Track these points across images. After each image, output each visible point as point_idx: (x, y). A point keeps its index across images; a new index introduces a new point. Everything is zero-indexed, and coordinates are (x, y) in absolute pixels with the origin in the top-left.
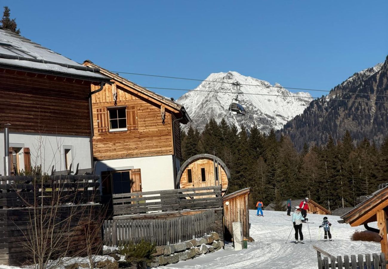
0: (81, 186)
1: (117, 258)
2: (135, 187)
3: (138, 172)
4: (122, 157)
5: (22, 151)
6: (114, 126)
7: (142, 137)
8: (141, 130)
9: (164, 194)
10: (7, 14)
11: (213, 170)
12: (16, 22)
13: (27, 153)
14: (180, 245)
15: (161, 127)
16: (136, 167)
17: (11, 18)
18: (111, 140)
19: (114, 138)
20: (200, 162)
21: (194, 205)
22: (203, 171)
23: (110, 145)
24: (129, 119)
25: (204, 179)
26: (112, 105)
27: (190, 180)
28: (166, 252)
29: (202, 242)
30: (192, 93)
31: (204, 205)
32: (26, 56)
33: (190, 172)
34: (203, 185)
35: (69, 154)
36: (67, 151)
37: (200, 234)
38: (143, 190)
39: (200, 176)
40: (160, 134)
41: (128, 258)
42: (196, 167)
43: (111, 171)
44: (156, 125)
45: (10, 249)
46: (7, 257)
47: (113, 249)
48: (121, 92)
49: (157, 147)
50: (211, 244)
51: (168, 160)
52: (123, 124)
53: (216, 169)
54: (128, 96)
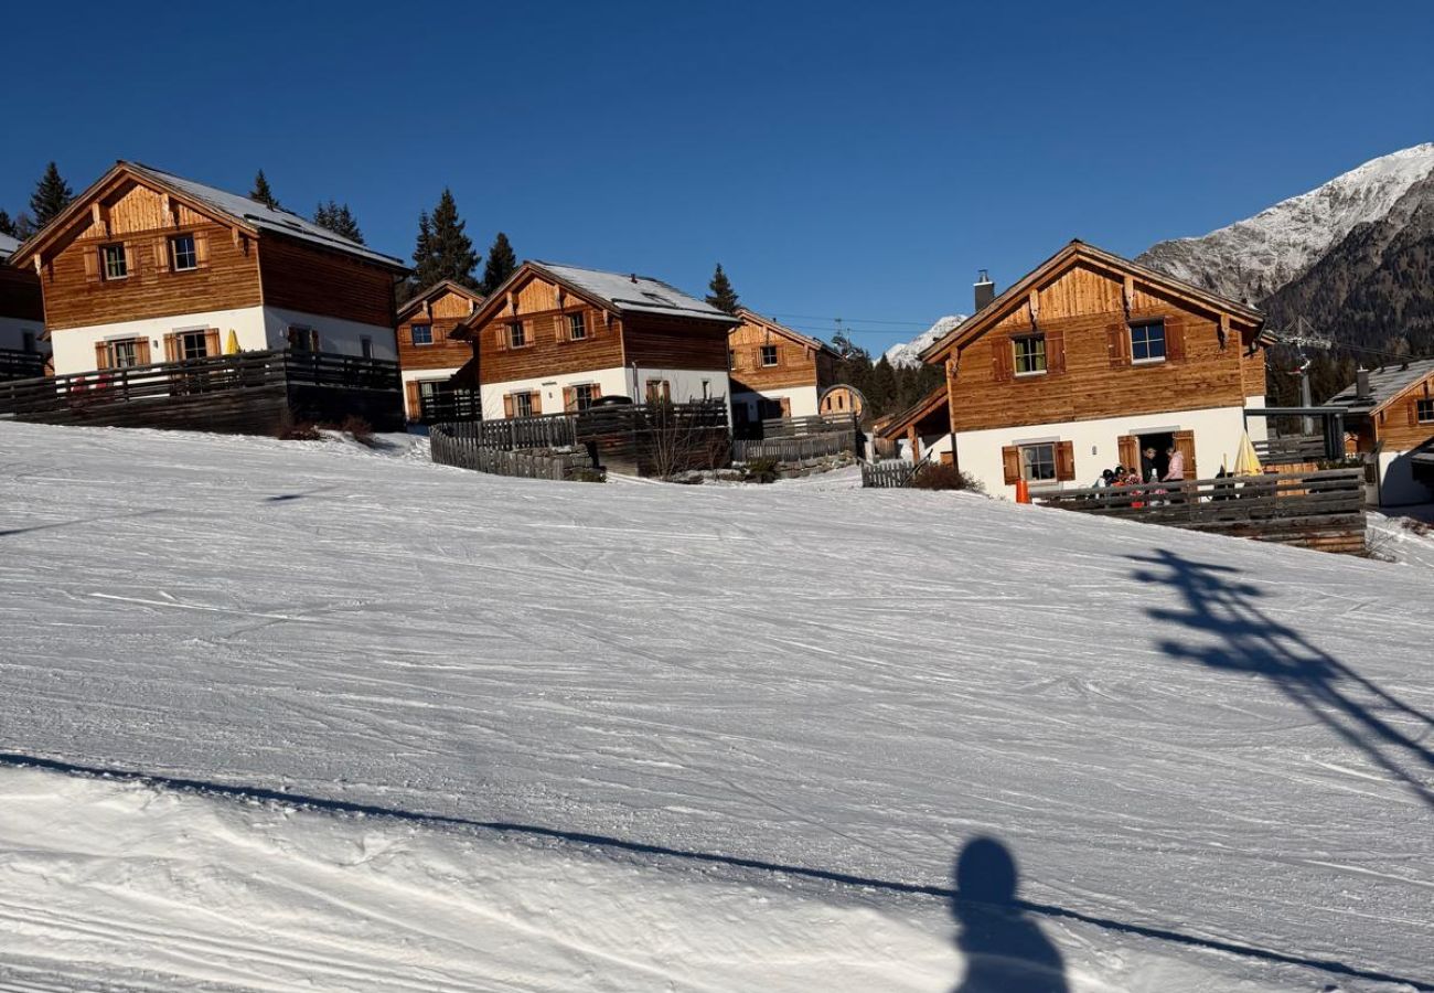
0: (711, 412)
1: (743, 472)
2: (785, 414)
3: (788, 400)
4: (773, 388)
5: (661, 384)
6: (767, 361)
7: (789, 371)
8: (789, 365)
9: (810, 420)
10: (719, 270)
11: (848, 397)
12: (728, 278)
13: (666, 385)
14: (811, 461)
15: (806, 363)
16: (786, 396)
17: (723, 273)
18: (764, 374)
19: (766, 372)
20: (836, 391)
21: (831, 428)
22: (840, 398)
23: (764, 378)
24: (779, 356)
25: (841, 406)
26: (764, 345)
27: (829, 408)
28: (796, 467)
29: (834, 459)
30: (925, 335)
31: (841, 427)
32: (665, 303)
33: (829, 399)
34: (841, 411)
35: (708, 386)
36: (705, 383)
37: (833, 452)
38: (793, 416)
39: (838, 404)
40: (806, 368)
41: (752, 471)
42: (834, 395)
43: (766, 400)
44: (802, 360)
45: (639, 463)
46: (637, 470)
47: (741, 464)
48: (771, 333)
49: (802, 379)
50: (844, 460)
51: (812, 391)
52: (774, 361)
53: (851, 397)
54: (777, 336)
